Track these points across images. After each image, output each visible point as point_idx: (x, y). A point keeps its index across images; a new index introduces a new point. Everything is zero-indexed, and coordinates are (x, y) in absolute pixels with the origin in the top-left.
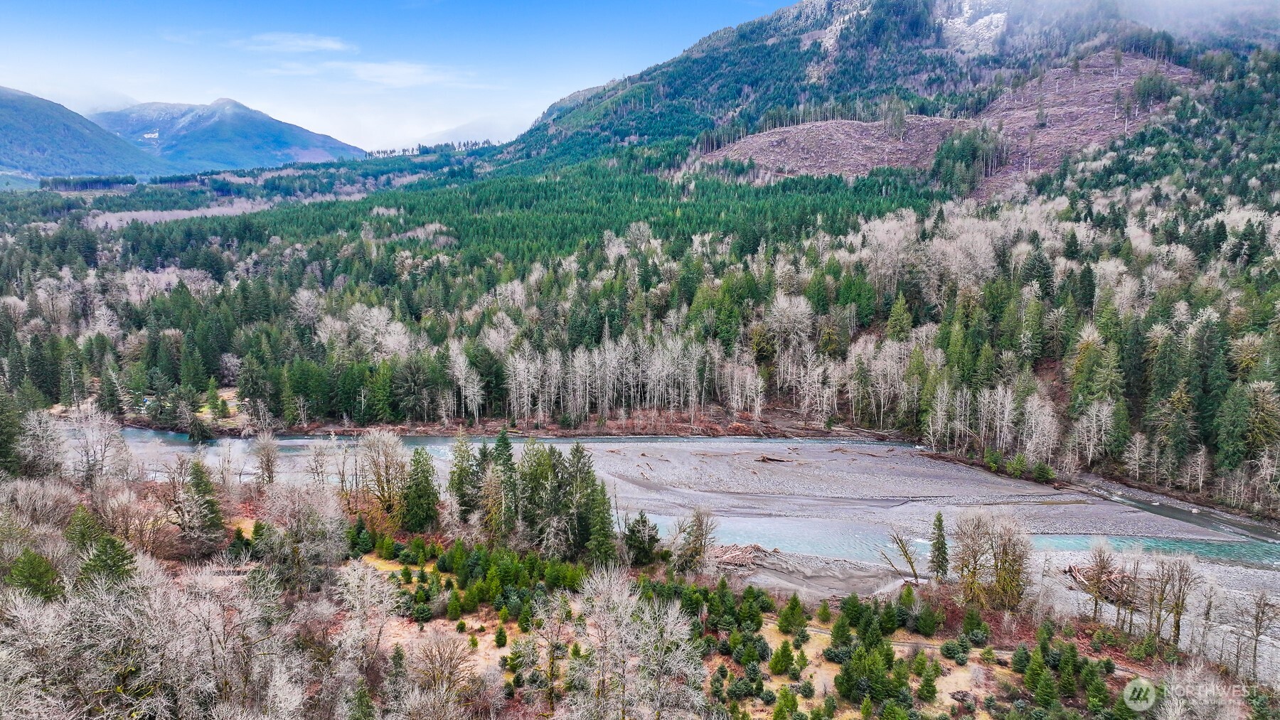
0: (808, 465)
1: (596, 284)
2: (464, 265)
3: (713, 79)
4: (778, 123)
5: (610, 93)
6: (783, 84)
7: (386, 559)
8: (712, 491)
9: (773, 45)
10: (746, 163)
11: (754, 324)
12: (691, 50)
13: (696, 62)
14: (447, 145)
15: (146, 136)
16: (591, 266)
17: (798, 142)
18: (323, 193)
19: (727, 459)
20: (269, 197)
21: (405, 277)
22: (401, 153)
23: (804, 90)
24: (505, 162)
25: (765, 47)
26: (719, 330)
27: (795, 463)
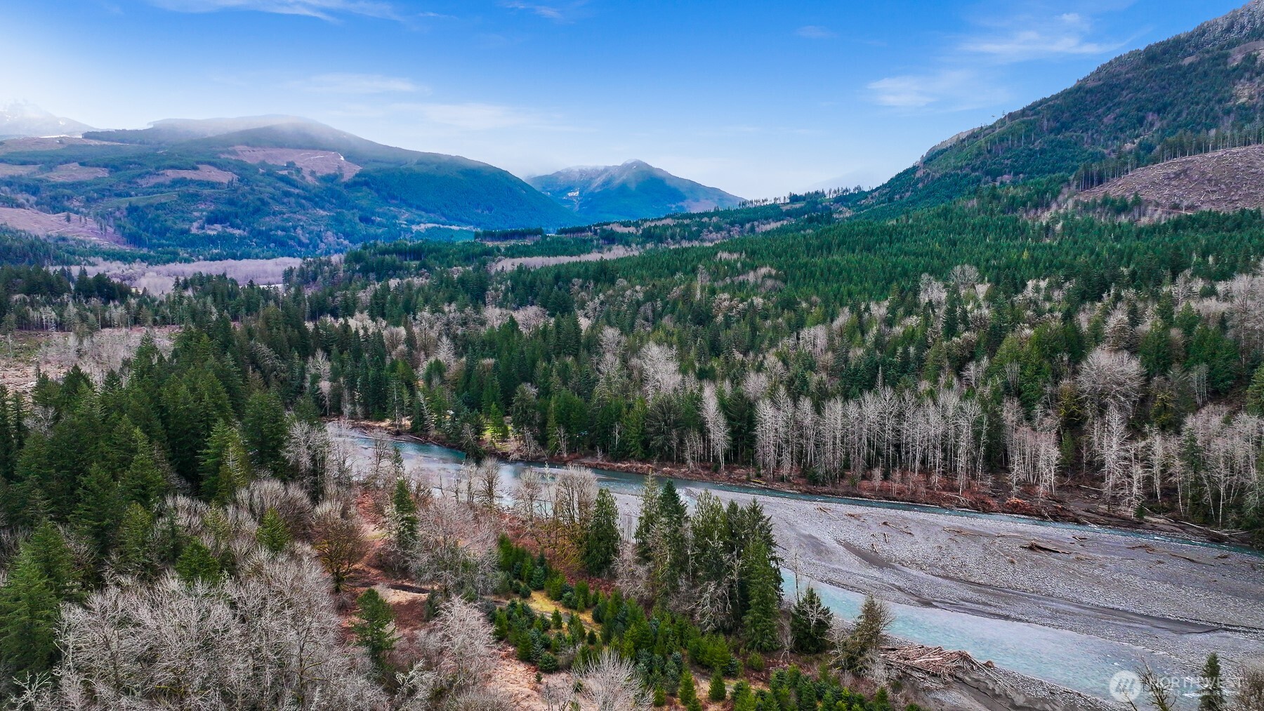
0: (1091, 561)
1: (898, 330)
2: (776, 308)
3: (1109, 109)
4: (1179, 153)
5: (986, 132)
6: (1199, 107)
7: (552, 599)
8: (946, 577)
9: (1191, 64)
10: (1131, 199)
11: (1065, 383)
12: (1086, 80)
13: (1087, 92)
14: (817, 193)
15: (570, 194)
16: (901, 311)
17: (1203, 173)
18: (690, 240)
19: (986, 540)
20: (643, 244)
21: (720, 318)
22: (773, 202)
23: (1228, 112)
24: (866, 208)
25: (1180, 67)
26: (1023, 388)
27: (1073, 557)
